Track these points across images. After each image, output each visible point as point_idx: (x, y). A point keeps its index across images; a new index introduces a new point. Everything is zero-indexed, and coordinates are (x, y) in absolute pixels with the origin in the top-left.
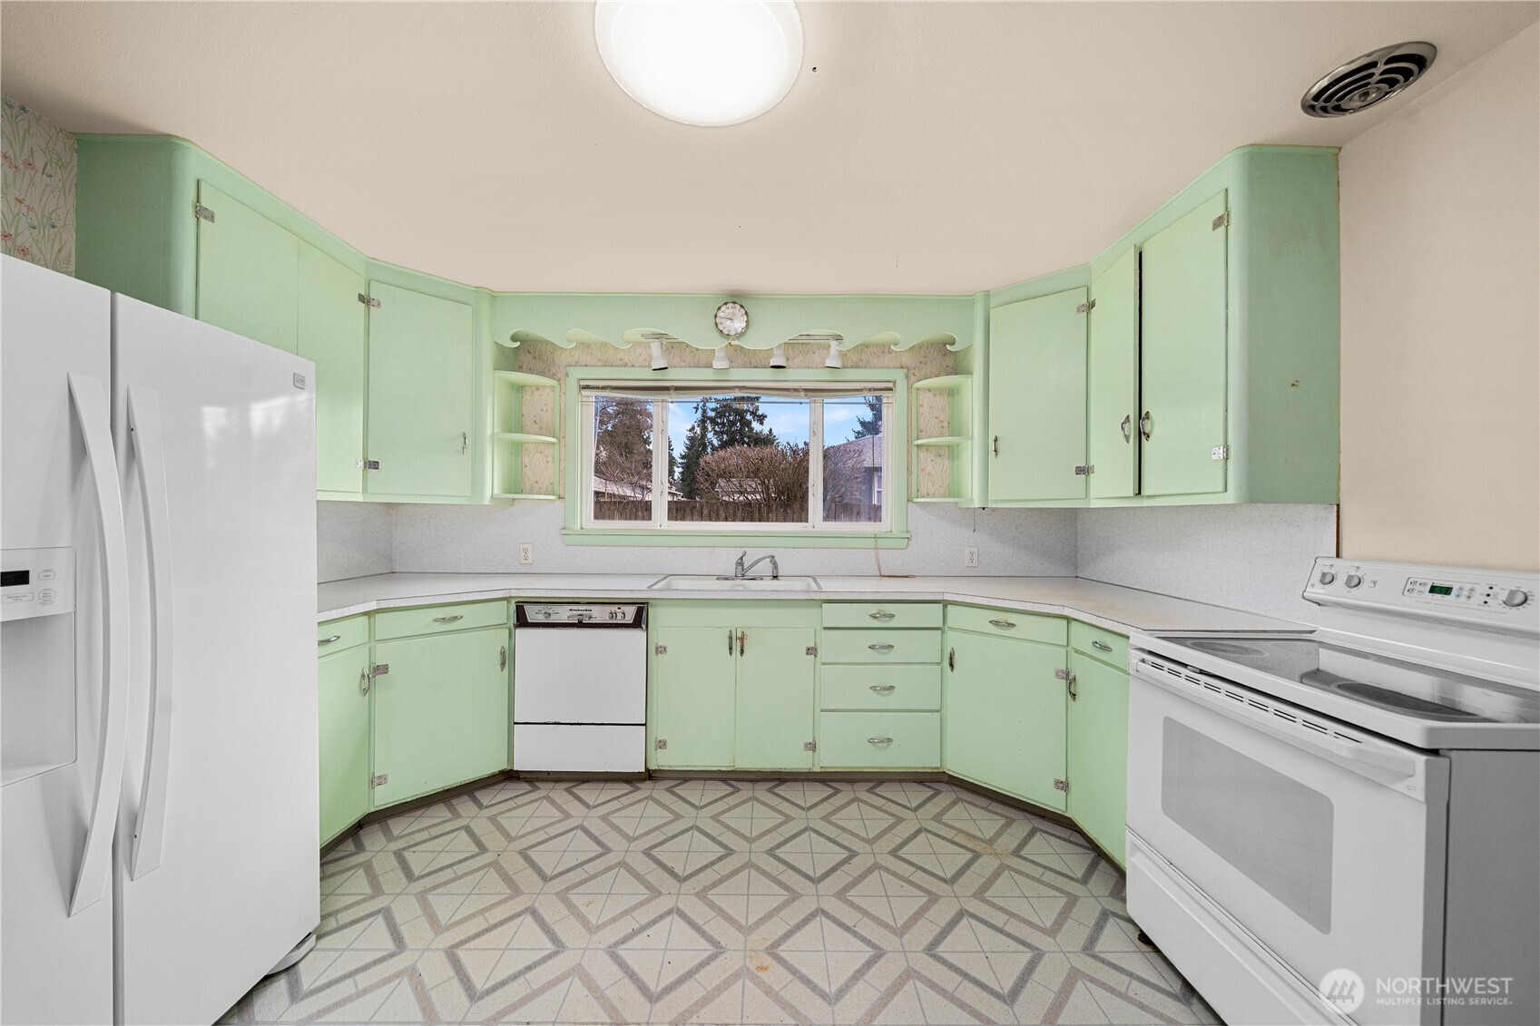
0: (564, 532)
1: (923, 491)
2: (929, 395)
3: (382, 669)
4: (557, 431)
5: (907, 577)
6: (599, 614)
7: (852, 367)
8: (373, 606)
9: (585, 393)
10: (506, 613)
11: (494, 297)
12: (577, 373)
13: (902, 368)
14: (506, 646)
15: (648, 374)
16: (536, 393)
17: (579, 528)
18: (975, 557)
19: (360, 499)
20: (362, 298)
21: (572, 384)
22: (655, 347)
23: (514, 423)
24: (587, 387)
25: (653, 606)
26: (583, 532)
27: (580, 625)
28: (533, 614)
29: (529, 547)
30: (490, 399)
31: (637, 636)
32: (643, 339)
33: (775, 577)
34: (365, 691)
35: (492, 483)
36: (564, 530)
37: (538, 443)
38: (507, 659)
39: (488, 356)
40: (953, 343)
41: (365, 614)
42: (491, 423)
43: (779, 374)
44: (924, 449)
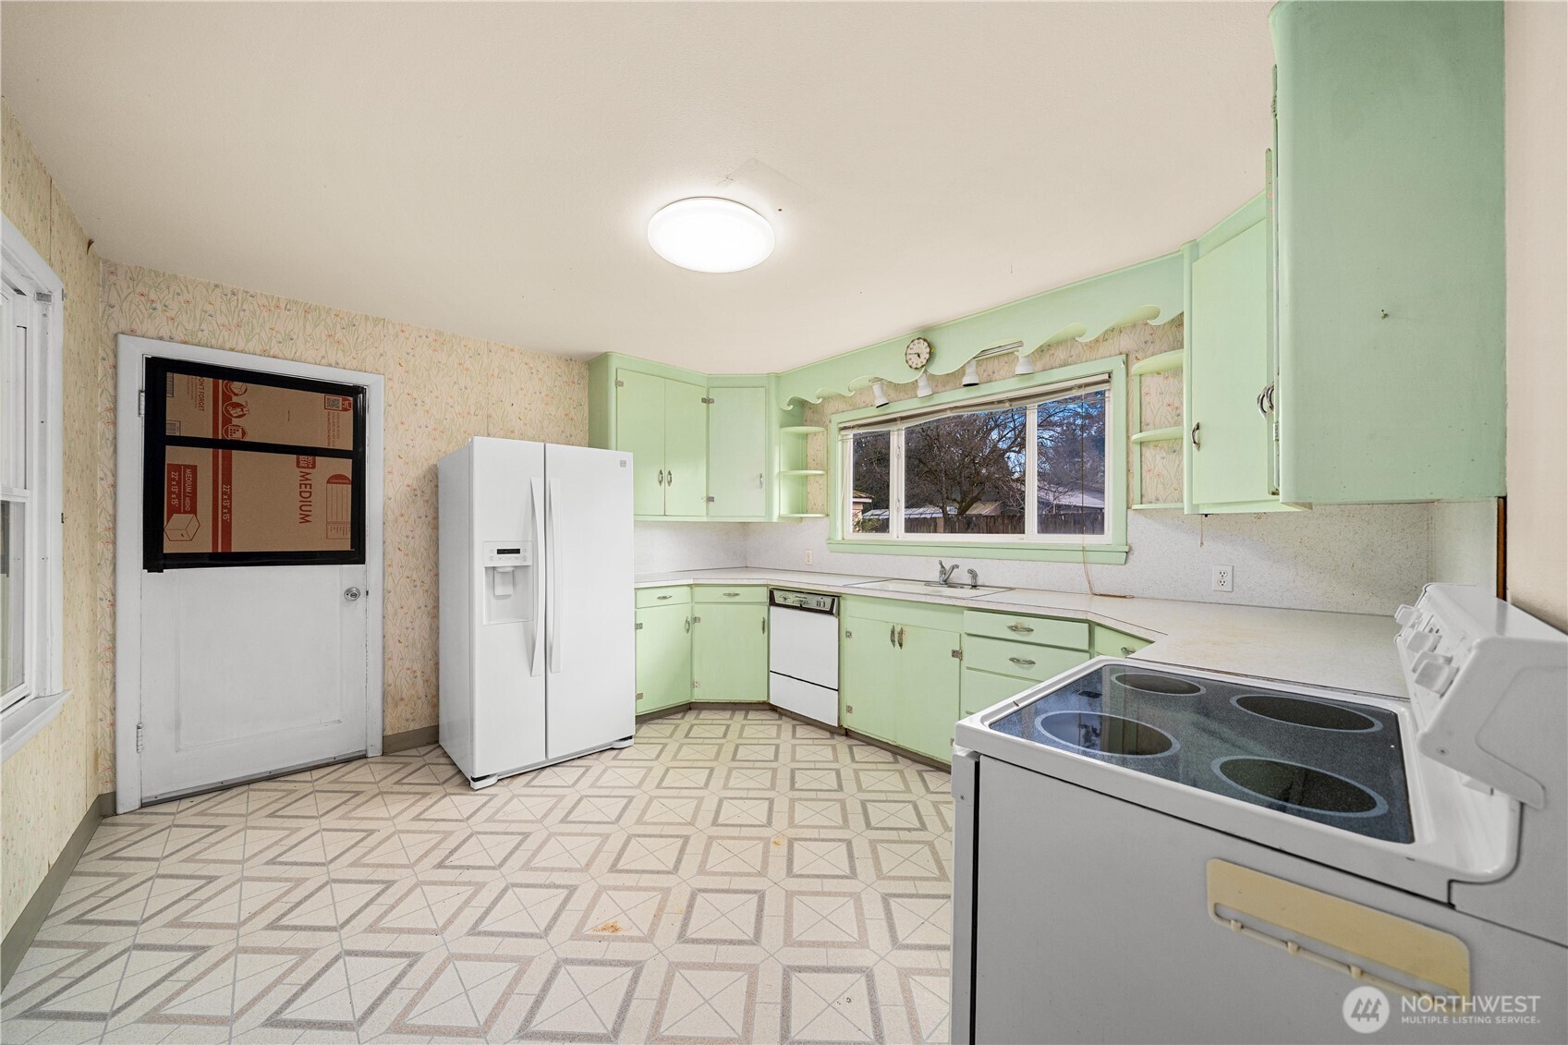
0: (829, 541)
1: (1150, 494)
2: (1159, 379)
3: (696, 620)
4: (826, 467)
5: (1125, 597)
6: (812, 603)
7: (1061, 366)
8: (691, 582)
9: (843, 433)
10: (763, 595)
11: (778, 377)
12: (837, 420)
13: (1121, 354)
14: (766, 618)
15: (874, 411)
16: (815, 438)
17: (840, 538)
18: (1228, 578)
19: (705, 519)
20: (704, 400)
21: (834, 427)
22: (876, 388)
23: (800, 462)
24: (845, 428)
25: (844, 599)
26: (844, 542)
27: (801, 608)
28: (779, 598)
29: (810, 552)
30: (777, 449)
31: (833, 620)
32: (870, 384)
33: (974, 587)
34: (688, 631)
35: (781, 505)
36: (830, 541)
37: (815, 475)
38: (765, 626)
39: (775, 418)
40: (1155, 316)
41: (688, 585)
42: (779, 463)
43: (973, 392)
44: (1151, 445)
